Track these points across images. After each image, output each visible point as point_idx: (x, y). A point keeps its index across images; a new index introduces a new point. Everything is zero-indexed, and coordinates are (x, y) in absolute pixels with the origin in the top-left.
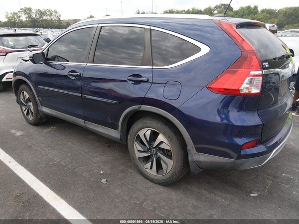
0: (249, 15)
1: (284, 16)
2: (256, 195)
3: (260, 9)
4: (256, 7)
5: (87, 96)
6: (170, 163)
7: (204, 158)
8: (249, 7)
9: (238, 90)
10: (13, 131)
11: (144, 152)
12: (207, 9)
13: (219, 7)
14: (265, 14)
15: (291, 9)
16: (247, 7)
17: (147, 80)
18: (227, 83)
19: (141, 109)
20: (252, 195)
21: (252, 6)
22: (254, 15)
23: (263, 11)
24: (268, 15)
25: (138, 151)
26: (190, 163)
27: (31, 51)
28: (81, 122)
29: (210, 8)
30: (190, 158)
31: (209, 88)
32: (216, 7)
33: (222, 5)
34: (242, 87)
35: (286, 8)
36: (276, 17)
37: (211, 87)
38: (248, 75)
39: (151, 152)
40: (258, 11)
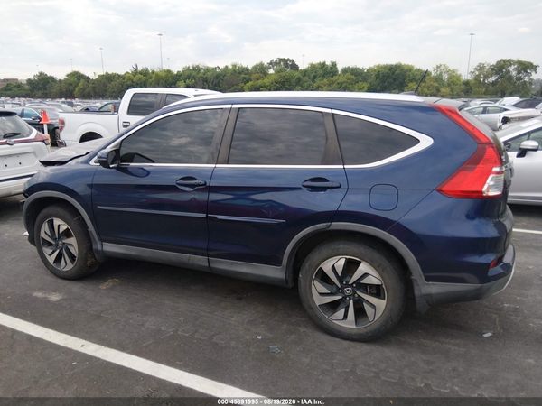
0: (324, 76)
1: (377, 78)
2: (489, 334)
3: (340, 68)
4: (334, 65)
5: (219, 217)
6: (381, 304)
7: (436, 288)
8: (323, 65)
9: (481, 192)
10: (39, 294)
11: (331, 294)
12: (257, 65)
13: (276, 63)
14: (348, 75)
15: (385, 67)
16: (320, 64)
17: (338, 185)
18: (464, 183)
19: (331, 228)
20: (486, 335)
21: (328, 63)
22: (332, 76)
23: (345, 71)
24: (353, 77)
25: (320, 294)
26: (417, 299)
27: (11, 144)
28: (200, 260)
29: (262, 64)
30: (417, 292)
31: (439, 191)
32: (271, 63)
33: (281, 60)
34: (484, 189)
35: (378, 66)
36: (365, 80)
37: (443, 189)
38: (490, 172)
39: (343, 292)
40: (337, 71)
